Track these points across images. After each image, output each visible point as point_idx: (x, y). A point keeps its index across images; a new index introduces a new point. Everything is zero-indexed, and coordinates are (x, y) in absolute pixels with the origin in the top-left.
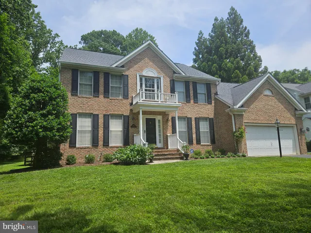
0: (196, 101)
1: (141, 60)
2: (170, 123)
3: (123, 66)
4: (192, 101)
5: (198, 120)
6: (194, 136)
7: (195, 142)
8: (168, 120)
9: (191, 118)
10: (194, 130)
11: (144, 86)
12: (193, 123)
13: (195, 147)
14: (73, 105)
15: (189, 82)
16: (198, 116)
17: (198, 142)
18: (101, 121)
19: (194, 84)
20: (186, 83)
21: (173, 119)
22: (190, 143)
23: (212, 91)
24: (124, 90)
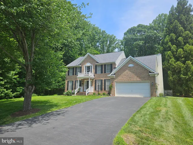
0: (105, 72)
2: (94, 82)
3: (80, 64)
4: (103, 73)
6: (103, 87)
9: (102, 80)
10: (103, 85)
11: (87, 69)
12: (103, 82)
13: (103, 92)
14: (68, 78)
15: (102, 65)
16: (105, 79)
17: (105, 89)
18: (74, 82)
19: (105, 65)
20: (102, 66)
21: (96, 81)
22: (102, 89)
23: (113, 67)
24: (81, 72)
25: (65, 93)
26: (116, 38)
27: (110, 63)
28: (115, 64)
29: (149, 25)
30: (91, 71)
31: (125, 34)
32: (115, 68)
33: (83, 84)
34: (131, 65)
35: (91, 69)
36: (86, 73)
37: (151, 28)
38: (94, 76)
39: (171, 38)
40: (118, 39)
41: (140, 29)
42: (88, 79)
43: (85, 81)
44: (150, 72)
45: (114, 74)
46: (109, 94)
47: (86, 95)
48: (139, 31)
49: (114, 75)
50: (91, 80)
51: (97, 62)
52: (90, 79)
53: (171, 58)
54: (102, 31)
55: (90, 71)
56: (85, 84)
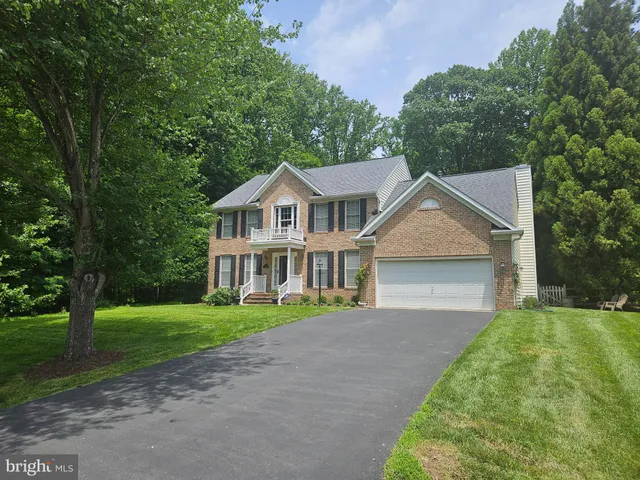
0: (341, 228)
1: (276, 187)
2: (305, 261)
3: (258, 200)
4: (336, 229)
5: (341, 254)
6: (336, 276)
7: (336, 284)
8: (303, 256)
9: (333, 252)
10: (336, 269)
11: (280, 218)
12: (336, 259)
13: (336, 291)
14: (217, 247)
15: (333, 203)
16: (343, 249)
17: (341, 284)
18: (238, 261)
19: (342, 203)
20: (331, 205)
21: (310, 256)
22: (330, 285)
23: (369, 209)
24: (260, 226)
25: (206, 298)
26: (376, 113)
27: (357, 196)
28: (375, 199)
29: (487, 68)
30: (295, 224)
31: (408, 98)
32: (375, 213)
33: (266, 266)
34: (429, 204)
35: (295, 217)
36: (277, 231)
37: (494, 77)
38: (305, 239)
39: (564, 111)
40: (382, 117)
41: (459, 80)
42: (285, 250)
43: (275, 255)
44: (494, 227)
45: (374, 233)
46: (356, 299)
47: (279, 304)
48: (455, 89)
49: (373, 238)
50: (296, 254)
51: (315, 194)
52: (293, 250)
53: (563, 179)
54: (329, 88)
55: (290, 223)
56: (275, 266)
